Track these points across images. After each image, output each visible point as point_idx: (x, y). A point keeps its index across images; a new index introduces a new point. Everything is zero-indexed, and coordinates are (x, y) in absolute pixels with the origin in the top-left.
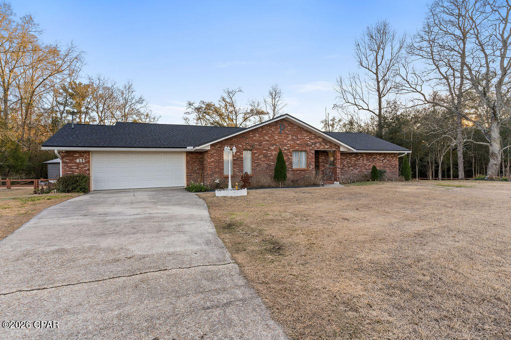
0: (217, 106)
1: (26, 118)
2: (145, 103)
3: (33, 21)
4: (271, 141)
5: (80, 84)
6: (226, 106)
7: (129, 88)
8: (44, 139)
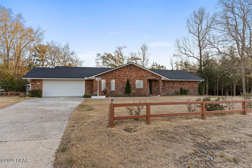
0: (113, 55)
1: (17, 64)
2: (75, 55)
3: (21, 17)
4: (125, 75)
5: (43, 45)
6: (118, 55)
7: (67, 47)
8: (25, 74)
